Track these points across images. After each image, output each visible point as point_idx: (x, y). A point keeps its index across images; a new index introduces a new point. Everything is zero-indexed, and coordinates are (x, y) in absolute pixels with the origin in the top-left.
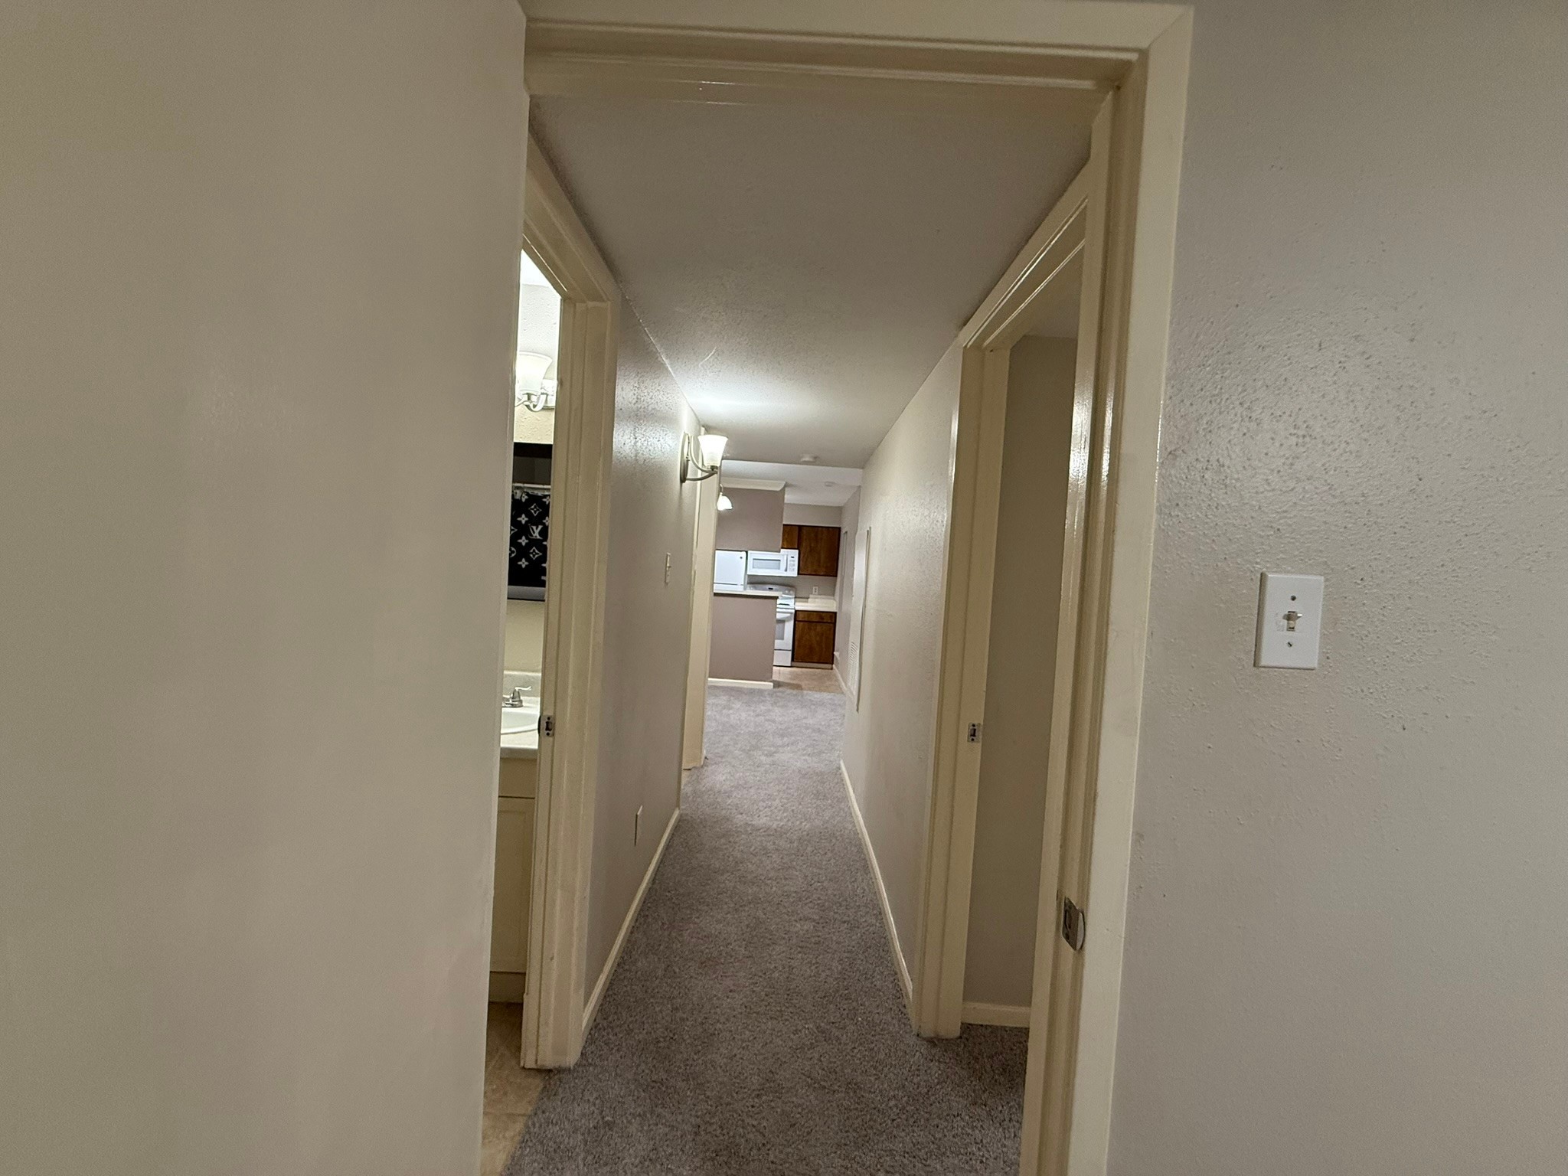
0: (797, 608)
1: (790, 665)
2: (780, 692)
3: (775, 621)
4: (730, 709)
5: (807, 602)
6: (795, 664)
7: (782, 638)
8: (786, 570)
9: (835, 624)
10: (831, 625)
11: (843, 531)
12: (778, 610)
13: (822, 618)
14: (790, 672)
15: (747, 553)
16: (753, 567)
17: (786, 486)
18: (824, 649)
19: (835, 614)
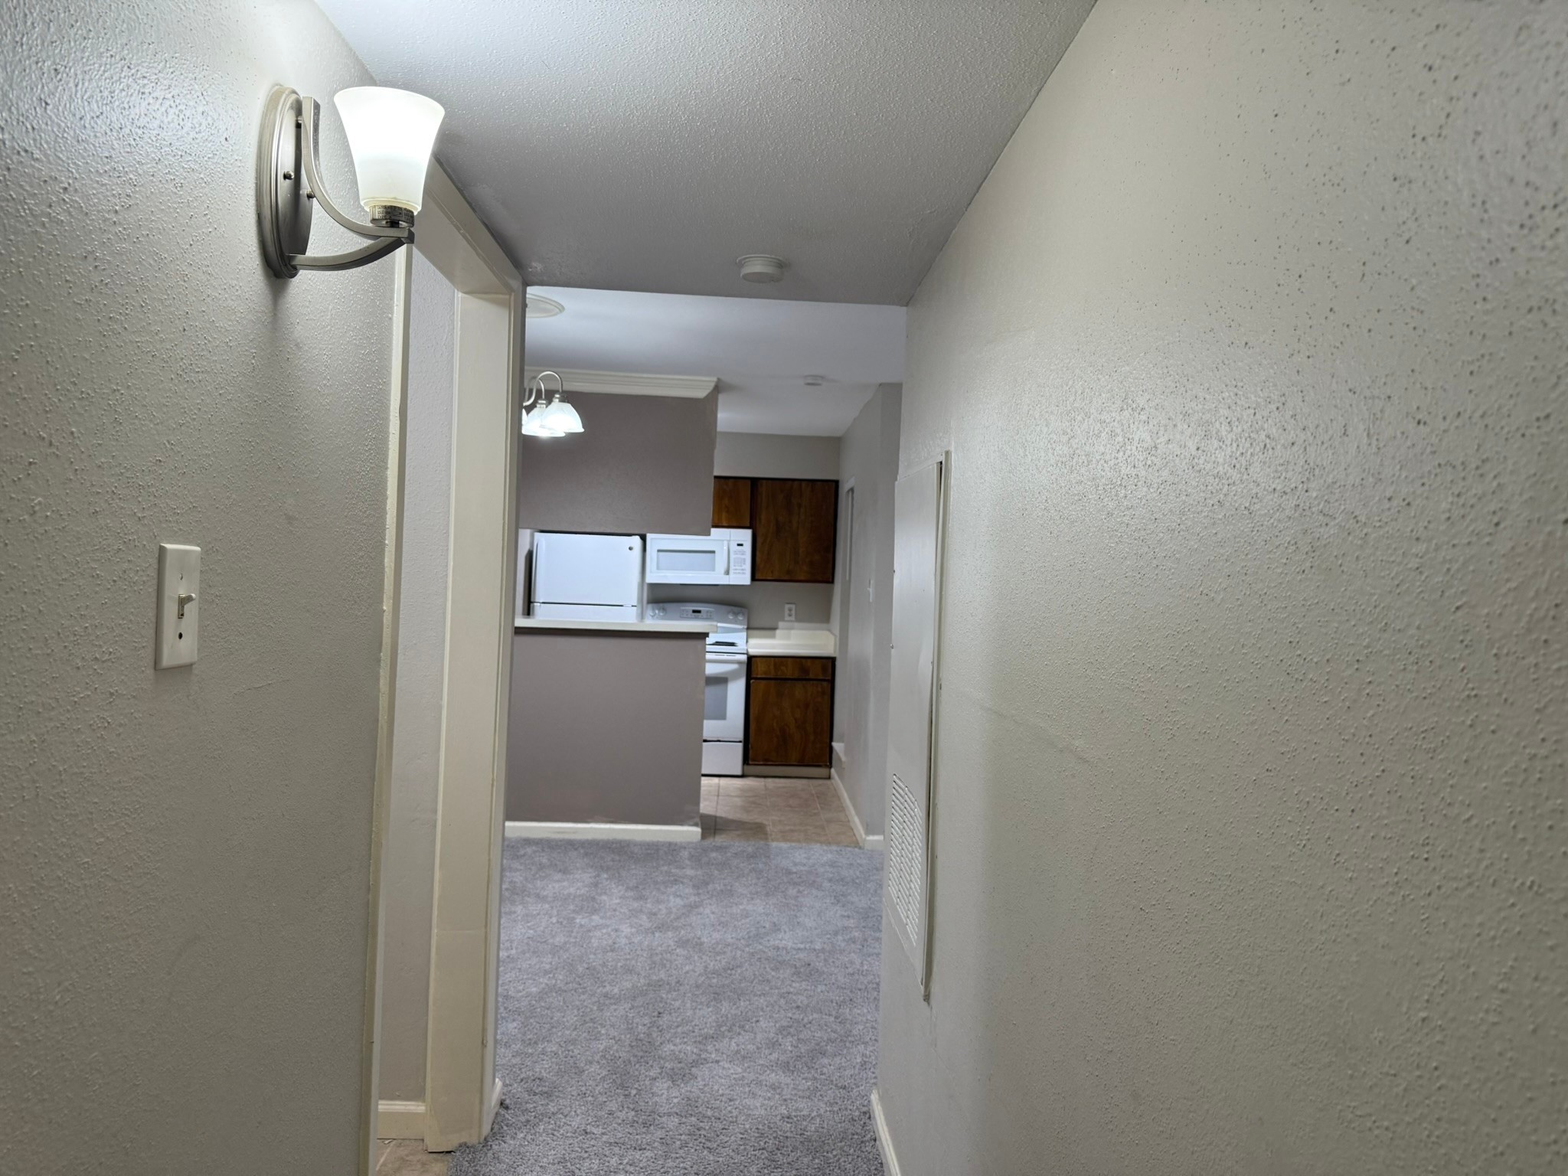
0: (753, 651)
1: (739, 773)
2: (718, 849)
3: (703, 682)
4: (595, 911)
5: (773, 637)
6: (751, 769)
7: (721, 715)
8: (727, 572)
9: (832, 682)
10: (825, 684)
11: (844, 488)
12: (708, 656)
13: (805, 671)
14: (742, 790)
15: (643, 538)
16: (658, 568)
17: (718, 389)
18: (812, 738)
19: (832, 661)
